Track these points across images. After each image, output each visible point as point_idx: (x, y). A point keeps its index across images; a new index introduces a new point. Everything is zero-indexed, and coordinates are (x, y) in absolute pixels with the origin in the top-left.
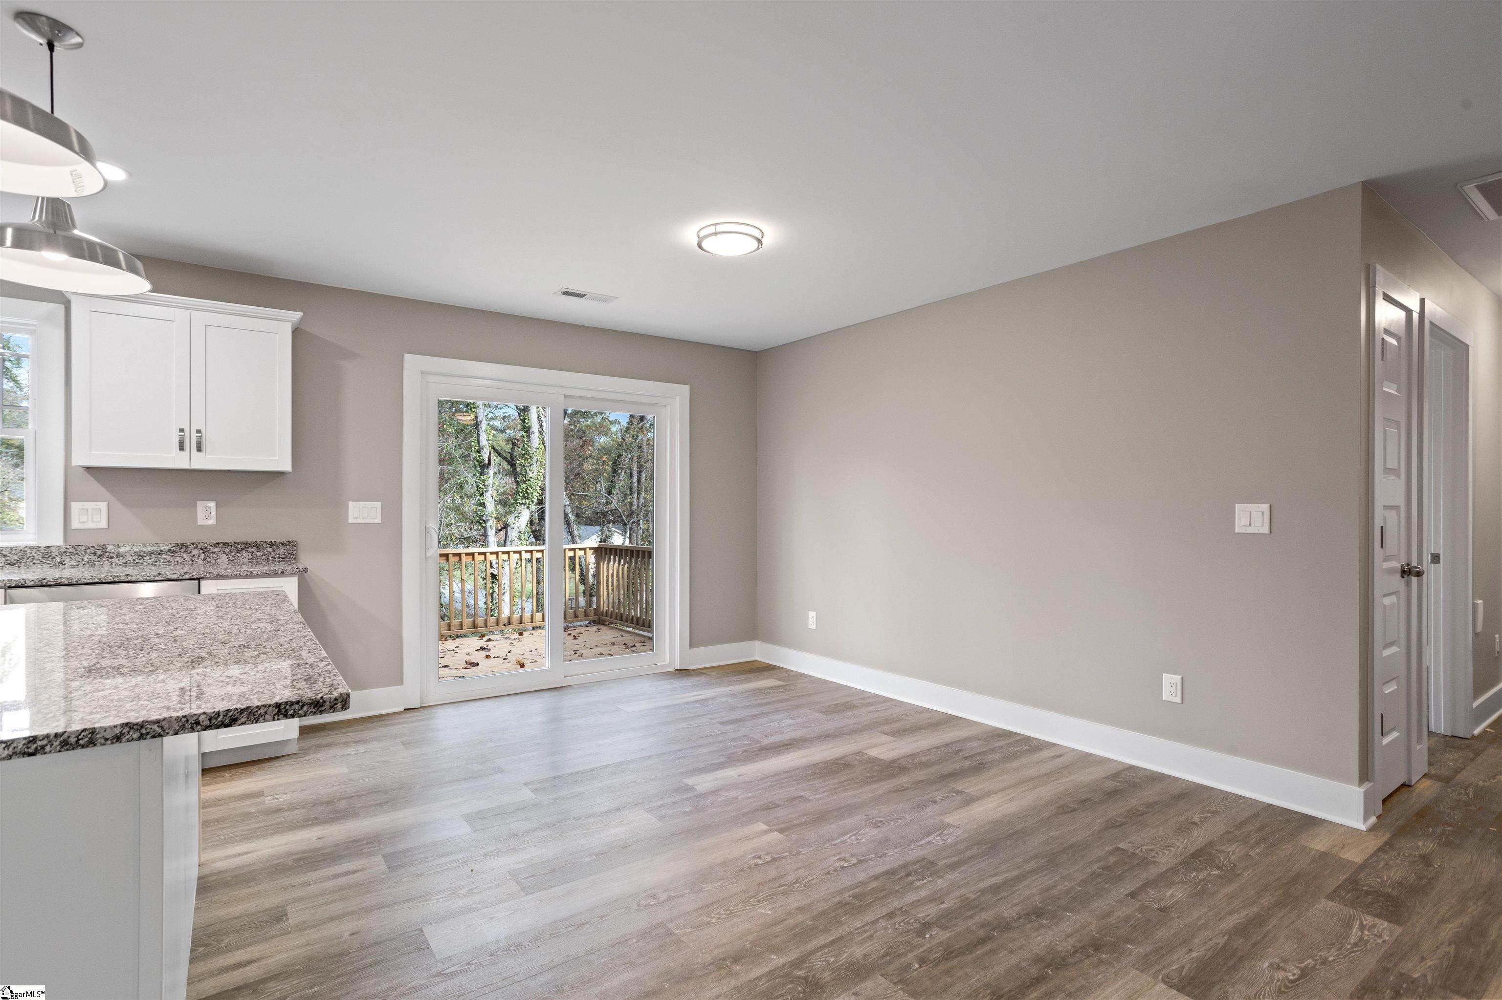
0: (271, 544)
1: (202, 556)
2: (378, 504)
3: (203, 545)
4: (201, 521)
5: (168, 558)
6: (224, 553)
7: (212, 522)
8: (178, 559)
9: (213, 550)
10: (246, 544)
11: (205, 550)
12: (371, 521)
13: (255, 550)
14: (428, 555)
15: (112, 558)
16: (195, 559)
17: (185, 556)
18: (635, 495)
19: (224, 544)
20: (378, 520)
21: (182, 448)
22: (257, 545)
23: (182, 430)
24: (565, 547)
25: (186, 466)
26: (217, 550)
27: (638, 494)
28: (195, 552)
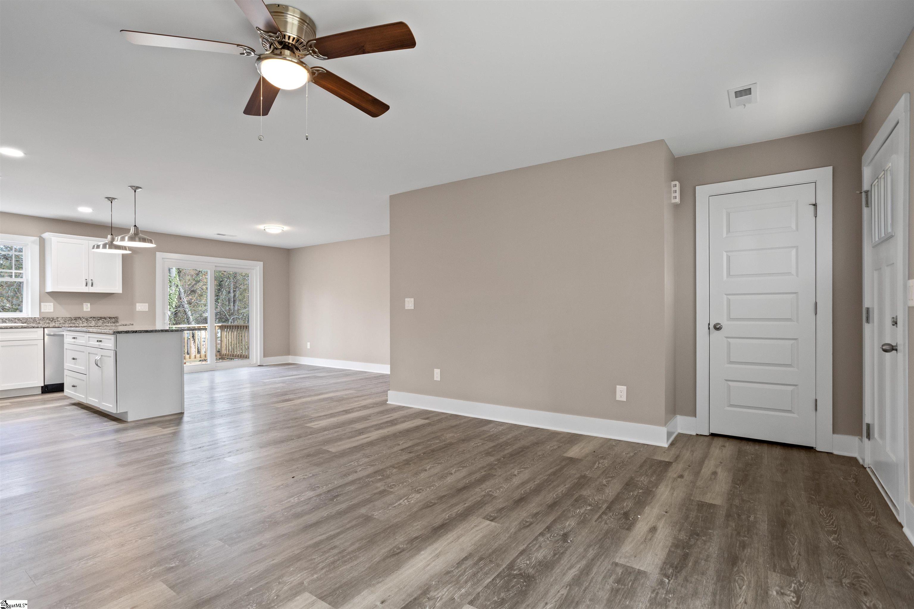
0: (110, 318)
1: (86, 321)
2: (147, 304)
3: (86, 318)
4: (85, 309)
5: (74, 322)
6: (94, 320)
7: (89, 310)
8: (78, 322)
9: (89, 319)
10: (101, 317)
11: (87, 320)
12: (145, 310)
13: (104, 319)
14: (165, 322)
15: (55, 322)
16: (83, 322)
17: (80, 321)
18: (232, 304)
19: (94, 317)
20: (147, 310)
21: (86, 285)
22: (105, 318)
23: (86, 280)
24: (215, 325)
25: (87, 291)
26: (91, 319)
27: (234, 303)
28: (84, 320)
